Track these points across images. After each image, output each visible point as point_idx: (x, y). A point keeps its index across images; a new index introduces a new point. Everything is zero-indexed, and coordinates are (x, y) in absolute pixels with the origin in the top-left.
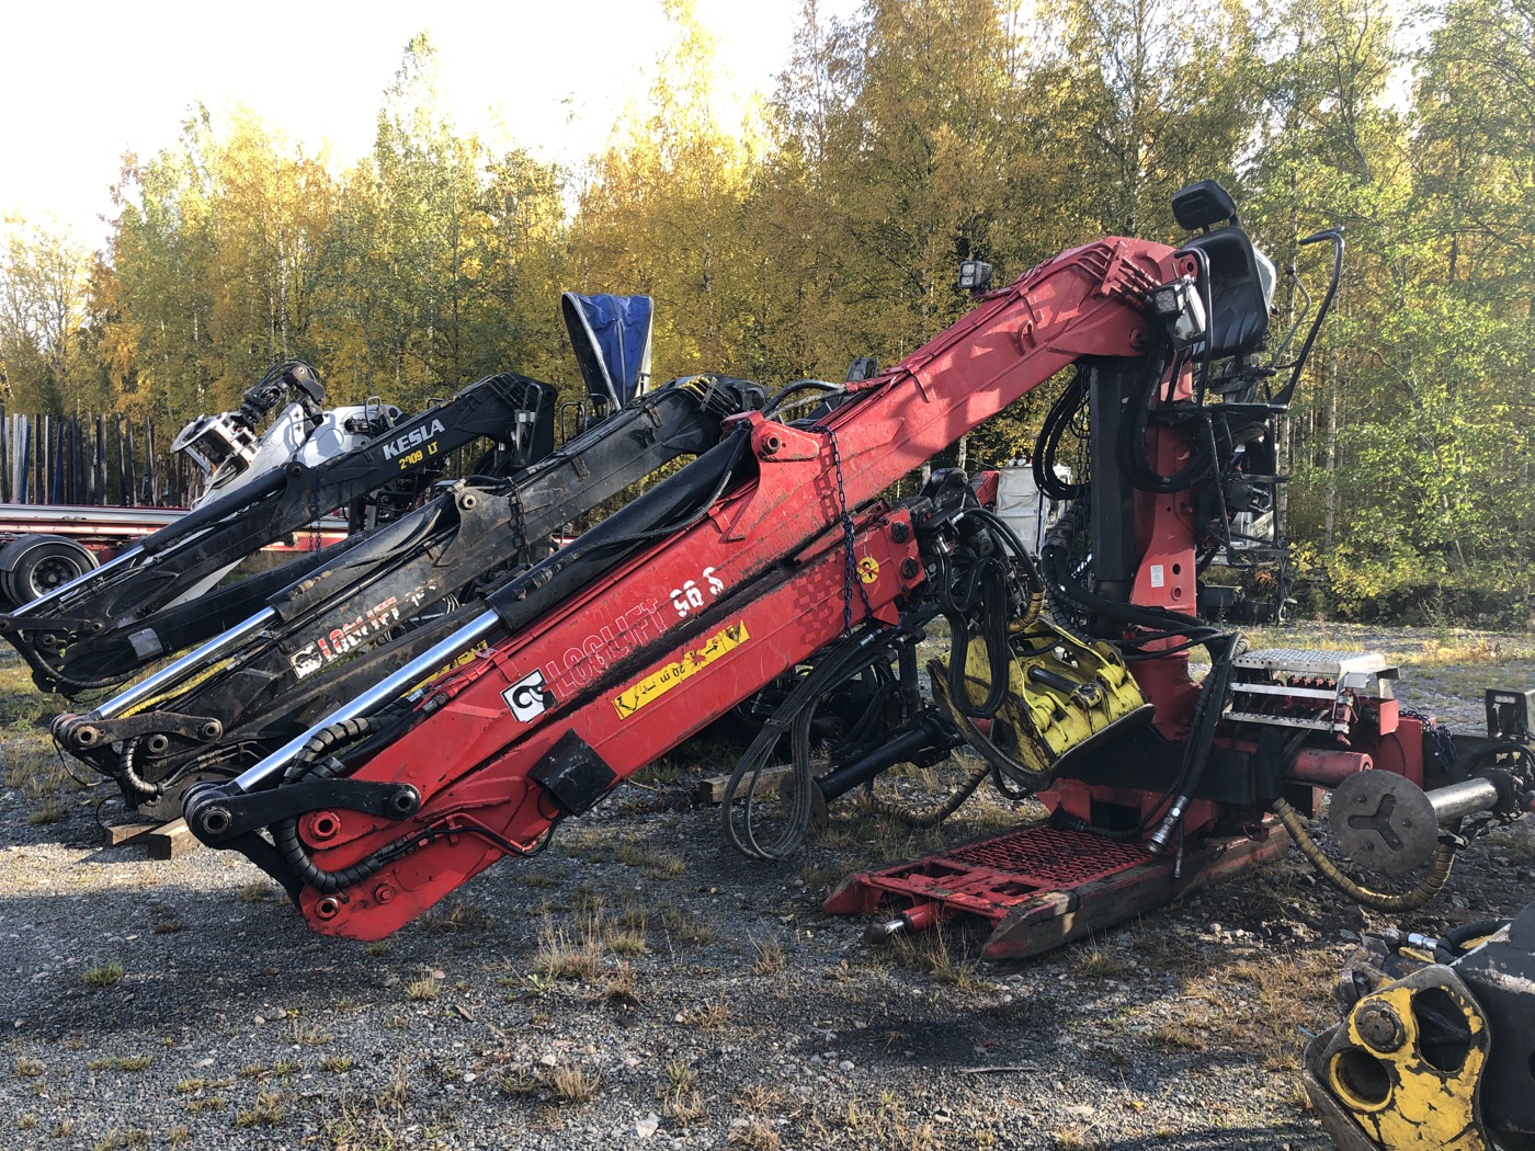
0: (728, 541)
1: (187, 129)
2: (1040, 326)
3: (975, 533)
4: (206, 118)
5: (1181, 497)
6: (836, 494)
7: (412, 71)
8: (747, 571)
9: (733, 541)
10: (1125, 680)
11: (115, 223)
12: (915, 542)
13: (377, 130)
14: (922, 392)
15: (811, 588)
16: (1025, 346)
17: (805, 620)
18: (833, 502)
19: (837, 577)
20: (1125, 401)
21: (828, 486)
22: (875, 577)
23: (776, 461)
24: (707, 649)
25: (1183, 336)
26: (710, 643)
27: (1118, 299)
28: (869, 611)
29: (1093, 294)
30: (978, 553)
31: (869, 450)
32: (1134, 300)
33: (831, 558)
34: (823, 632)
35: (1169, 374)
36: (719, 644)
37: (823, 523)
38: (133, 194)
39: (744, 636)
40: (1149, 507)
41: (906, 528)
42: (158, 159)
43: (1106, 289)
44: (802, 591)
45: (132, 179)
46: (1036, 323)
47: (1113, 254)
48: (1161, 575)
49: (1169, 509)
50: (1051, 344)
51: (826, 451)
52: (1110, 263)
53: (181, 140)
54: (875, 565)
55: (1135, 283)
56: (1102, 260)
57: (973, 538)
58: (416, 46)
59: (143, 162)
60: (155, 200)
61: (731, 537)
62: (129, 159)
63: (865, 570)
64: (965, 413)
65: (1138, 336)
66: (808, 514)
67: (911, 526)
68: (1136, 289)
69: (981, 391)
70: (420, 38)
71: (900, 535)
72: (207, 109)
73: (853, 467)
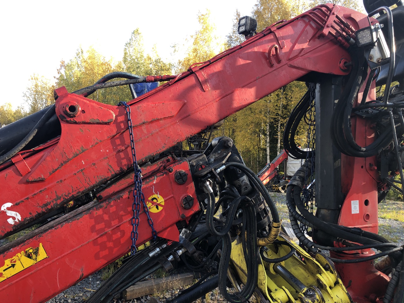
0: (28, 182)
1: (77, 55)
2: (284, 51)
3: (238, 178)
4: (82, 52)
5: (370, 160)
6: (129, 149)
7: (134, 39)
8: (46, 205)
9: (32, 182)
10: (336, 283)
11: (57, 79)
12: (193, 184)
13: (123, 54)
14: (200, 84)
15: (106, 217)
16: (274, 62)
17: (100, 241)
18: (127, 155)
19: (130, 209)
20: (336, 101)
21: (123, 143)
22: (160, 208)
23: (76, 123)
24: (5, 267)
25: (375, 60)
26: (8, 262)
27: (334, 40)
28: (154, 233)
29: (318, 35)
30: (240, 191)
31: (158, 120)
32: (343, 41)
33: (125, 195)
34: (115, 250)
35: (363, 86)
36: (18, 263)
37: (117, 170)
38: (63, 71)
39: (42, 254)
40: (350, 166)
41: (185, 175)
42: (70, 62)
43: (326, 31)
44: (98, 219)
45: (63, 68)
46: (281, 48)
47: (331, 11)
48: (358, 206)
49: (362, 167)
50: (291, 63)
51: (121, 119)
52: (328, 17)
53: (76, 58)
54: (161, 200)
55: (343, 30)
56: (325, 14)
57: (237, 182)
58: (136, 32)
59: (66, 63)
60: (68, 73)
61: (31, 179)
62: (63, 62)
63: (153, 203)
64: (231, 100)
65: (345, 63)
66: (105, 163)
67: (190, 174)
68: (344, 34)
69: (243, 87)
70: (136, 30)
71: (181, 179)
72: (82, 50)
73: (145, 131)
